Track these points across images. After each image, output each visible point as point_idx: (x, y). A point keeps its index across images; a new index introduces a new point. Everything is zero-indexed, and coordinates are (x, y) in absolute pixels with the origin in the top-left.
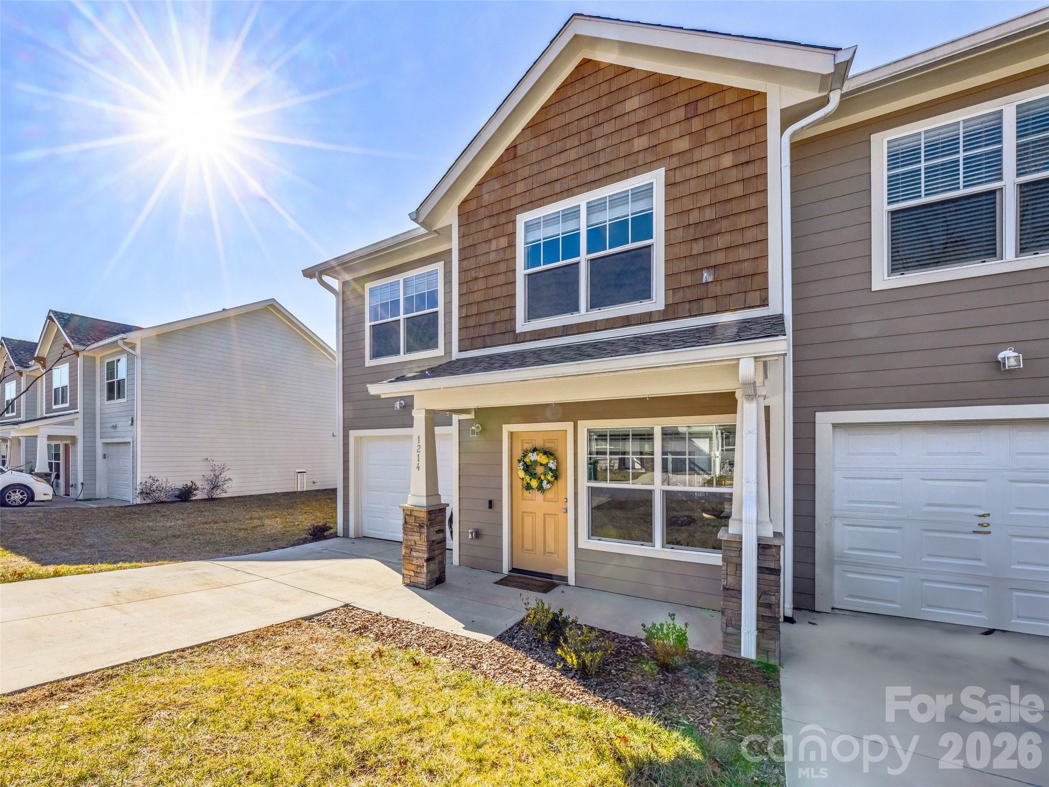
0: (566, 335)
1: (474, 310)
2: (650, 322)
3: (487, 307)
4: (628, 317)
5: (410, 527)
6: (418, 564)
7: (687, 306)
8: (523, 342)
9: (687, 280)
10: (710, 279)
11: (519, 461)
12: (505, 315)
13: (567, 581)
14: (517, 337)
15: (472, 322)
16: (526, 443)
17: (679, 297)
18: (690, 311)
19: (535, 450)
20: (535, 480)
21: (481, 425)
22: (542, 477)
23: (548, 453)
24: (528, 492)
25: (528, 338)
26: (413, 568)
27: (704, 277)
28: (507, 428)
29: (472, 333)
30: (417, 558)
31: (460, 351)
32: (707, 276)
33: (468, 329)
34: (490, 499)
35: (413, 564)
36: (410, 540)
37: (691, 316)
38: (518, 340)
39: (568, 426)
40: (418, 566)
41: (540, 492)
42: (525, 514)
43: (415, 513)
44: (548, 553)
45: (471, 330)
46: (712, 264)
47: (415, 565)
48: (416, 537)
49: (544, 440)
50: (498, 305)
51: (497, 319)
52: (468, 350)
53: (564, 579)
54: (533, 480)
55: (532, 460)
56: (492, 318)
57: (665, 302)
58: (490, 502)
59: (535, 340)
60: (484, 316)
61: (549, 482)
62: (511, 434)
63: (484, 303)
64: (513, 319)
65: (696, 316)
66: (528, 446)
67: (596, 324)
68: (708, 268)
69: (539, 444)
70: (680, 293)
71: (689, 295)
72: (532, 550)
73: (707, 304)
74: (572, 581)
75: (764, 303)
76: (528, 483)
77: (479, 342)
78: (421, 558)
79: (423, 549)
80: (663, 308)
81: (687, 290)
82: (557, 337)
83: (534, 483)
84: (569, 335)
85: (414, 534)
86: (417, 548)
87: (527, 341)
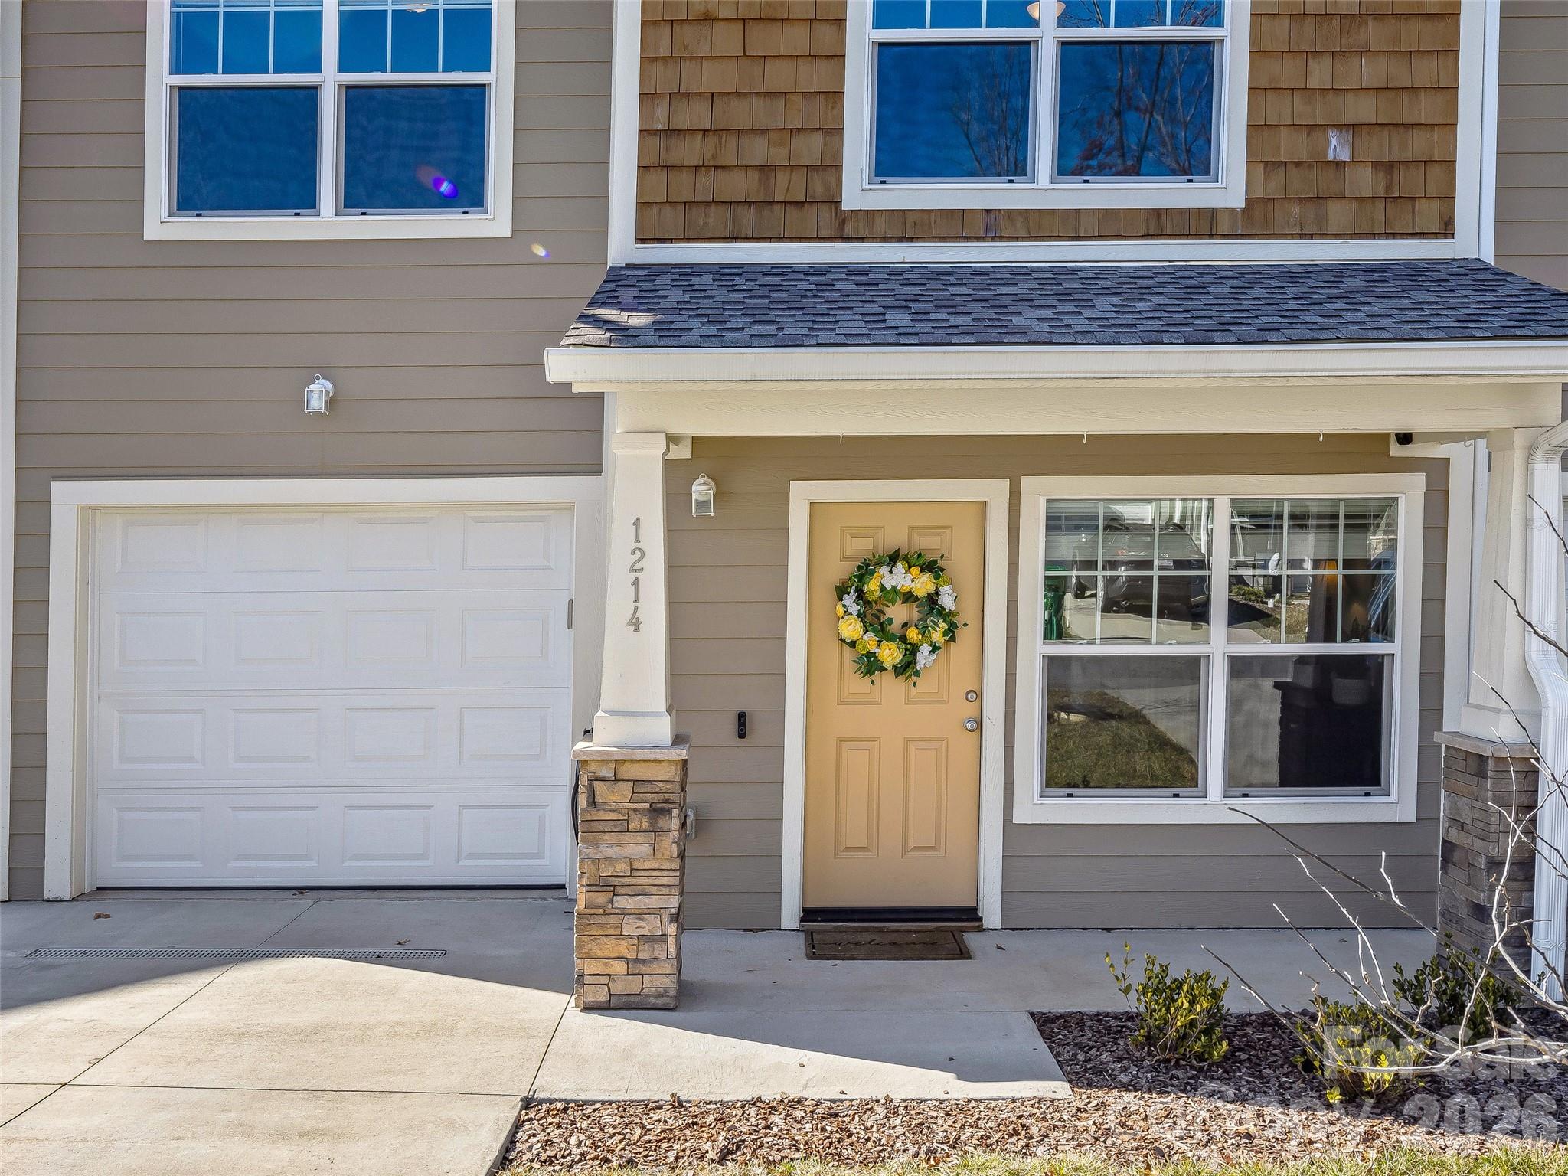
0: (993, 239)
1: (698, 115)
2: (1211, 236)
3: (739, 114)
4: (1158, 213)
5: (613, 816)
6: (645, 932)
7: (1294, 209)
8: (862, 239)
9: (1294, 146)
10: (1344, 155)
11: (841, 591)
12: (809, 149)
13: (980, 919)
14: (843, 222)
15: (688, 152)
16: (854, 536)
17: (1274, 186)
18: (1300, 224)
19: (893, 558)
20: (893, 645)
21: (714, 480)
22: (913, 635)
23: (931, 567)
24: (867, 679)
25: (879, 229)
26: (623, 948)
27: (1332, 147)
28: (802, 494)
29: (685, 187)
30: (640, 915)
31: (641, 240)
32: (1337, 148)
33: (672, 174)
34: (742, 708)
35: (620, 936)
36: (611, 861)
37: (1302, 235)
38: (849, 229)
39: (995, 491)
40: (649, 940)
41: (902, 678)
42: (845, 746)
43: (626, 771)
44: (916, 849)
45: (686, 178)
46: (1349, 119)
47: (630, 937)
48: (637, 849)
49: (912, 528)
50: (779, 115)
51: (781, 157)
52: (671, 241)
53: (970, 915)
54: (884, 643)
55: (888, 587)
56: (759, 151)
57: (1247, 191)
58: (742, 718)
59: (901, 239)
60: (731, 143)
61: (935, 649)
62: (814, 508)
63: (734, 102)
64: (833, 167)
65: (1311, 236)
66: (861, 547)
67: (1077, 219)
68: (1340, 127)
69: (896, 537)
70: (1279, 177)
71: (1299, 183)
72: (866, 849)
73: (1338, 213)
74: (992, 913)
75: (1447, 229)
76: (870, 655)
77: (715, 218)
78: (657, 911)
79: (665, 881)
80: (1240, 204)
81: (1295, 172)
82: (967, 238)
83: (890, 654)
84: (1001, 238)
85: (627, 838)
86: (640, 881)
87: (874, 239)
